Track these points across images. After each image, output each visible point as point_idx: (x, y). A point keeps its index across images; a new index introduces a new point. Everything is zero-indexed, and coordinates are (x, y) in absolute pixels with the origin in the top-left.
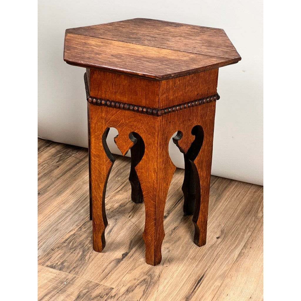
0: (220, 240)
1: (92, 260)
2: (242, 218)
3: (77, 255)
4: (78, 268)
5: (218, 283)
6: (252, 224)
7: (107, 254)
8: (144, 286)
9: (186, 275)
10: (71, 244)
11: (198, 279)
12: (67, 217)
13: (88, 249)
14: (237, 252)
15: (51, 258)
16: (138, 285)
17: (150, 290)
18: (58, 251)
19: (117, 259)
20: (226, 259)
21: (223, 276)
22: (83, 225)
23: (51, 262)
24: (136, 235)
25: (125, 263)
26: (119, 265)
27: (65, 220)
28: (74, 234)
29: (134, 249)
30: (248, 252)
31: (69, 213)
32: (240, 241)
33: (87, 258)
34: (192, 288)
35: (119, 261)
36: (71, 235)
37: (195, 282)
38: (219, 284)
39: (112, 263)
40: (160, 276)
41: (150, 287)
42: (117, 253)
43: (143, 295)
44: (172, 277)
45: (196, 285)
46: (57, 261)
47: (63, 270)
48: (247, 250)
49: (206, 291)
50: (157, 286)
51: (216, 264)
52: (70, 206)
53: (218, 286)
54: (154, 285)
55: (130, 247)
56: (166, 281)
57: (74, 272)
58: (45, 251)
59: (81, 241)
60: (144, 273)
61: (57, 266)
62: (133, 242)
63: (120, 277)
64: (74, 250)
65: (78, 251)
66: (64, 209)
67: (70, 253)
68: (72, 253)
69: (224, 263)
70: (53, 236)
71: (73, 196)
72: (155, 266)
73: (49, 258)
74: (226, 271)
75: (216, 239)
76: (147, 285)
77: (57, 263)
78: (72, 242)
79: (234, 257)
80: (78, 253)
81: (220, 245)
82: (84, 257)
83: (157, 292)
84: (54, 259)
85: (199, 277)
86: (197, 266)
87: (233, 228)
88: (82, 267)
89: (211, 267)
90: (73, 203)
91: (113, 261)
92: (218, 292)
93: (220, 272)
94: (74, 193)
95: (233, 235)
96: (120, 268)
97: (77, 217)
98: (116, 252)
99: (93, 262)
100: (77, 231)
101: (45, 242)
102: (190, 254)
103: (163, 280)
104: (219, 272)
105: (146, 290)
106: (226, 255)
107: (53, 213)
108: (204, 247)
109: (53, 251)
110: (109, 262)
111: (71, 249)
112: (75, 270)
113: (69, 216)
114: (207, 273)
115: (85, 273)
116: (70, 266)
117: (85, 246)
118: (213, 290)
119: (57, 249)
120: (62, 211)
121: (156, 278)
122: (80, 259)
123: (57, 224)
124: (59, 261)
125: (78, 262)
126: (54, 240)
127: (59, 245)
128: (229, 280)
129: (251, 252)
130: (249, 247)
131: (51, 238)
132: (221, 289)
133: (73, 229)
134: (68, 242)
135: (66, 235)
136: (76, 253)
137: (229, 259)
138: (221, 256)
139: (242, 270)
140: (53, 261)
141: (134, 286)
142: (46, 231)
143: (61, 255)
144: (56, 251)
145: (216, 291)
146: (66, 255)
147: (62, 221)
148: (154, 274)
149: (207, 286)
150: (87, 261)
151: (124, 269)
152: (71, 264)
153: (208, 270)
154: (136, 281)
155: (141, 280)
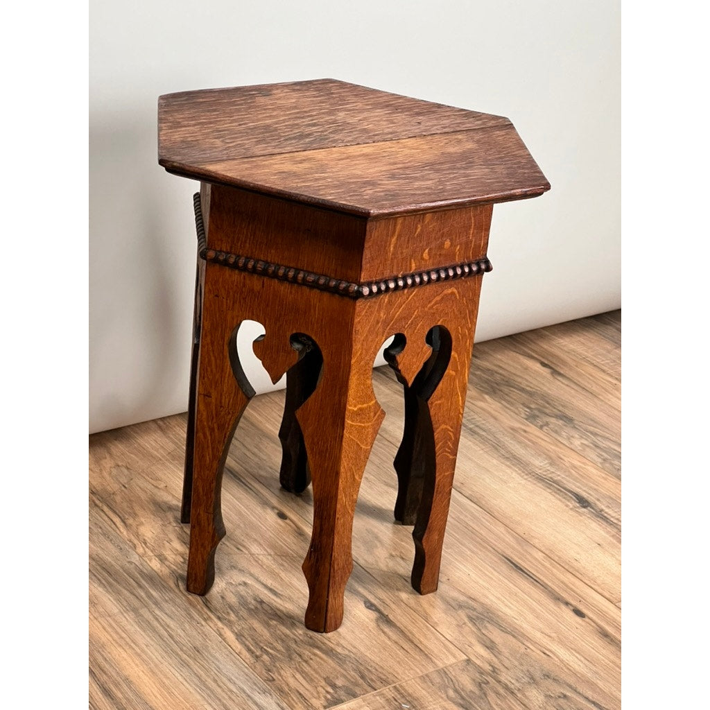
1: (355, 647)
3: (321, 659)
4: (367, 673)
5: (538, 555)
7: (347, 623)
8: (488, 625)
9: (492, 574)
10: (271, 651)
11: (512, 567)
12: (156, 619)
13: (311, 638)
14: (464, 501)
15: (300, 694)
16: (479, 629)
17: (503, 624)
18: (281, 675)
19: (377, 620)
20: (475, 517)
21: (523, 541)
22: (212, 612)
23: (318, 698)
25: (399, 617)
26: (398, 624)
27: (166, 626)
28: (239, 635)
29: (361, 590)
30: (472, 491)
31: (144, 612)
35: (386, 620)
36: (237, 639)
37: (518, 573)
38: (540, 554)
39: (387, 630)
40: (471, 598)
41: (497, 621)
42: (357, 611)
43: (514, 637)
44: (486, 588)
45: (526, 575)
46: (320, 689)
47: (358, 693)
48: (466, 489)
49: (553, 574)
50: (500, 613)
51: (481, 532)
52: (118, 600)
53: (545, 557)
54: (493, 613)
55: (350, 592)
56: (491, 597)
57: (379, 683)
58: (265, 692)
59: (271, 635)
60: (450, 610)
61: (336, 695)
63: (437, 639)
64: (299, 655)
65: (308, 653)
67: (304, 664)
68: (306, 661)
69: (482, 523)
72: (439, 591)
73: (299, 696)
74: (507, 531)
76: (488, 621)
77: (328, 692)
78: (266, 648)
79: (477, 510)
80: (315, 655)
82: (334, 652)
83: (516, 619)
84: (307, 690)
85: (505, 563)
86: (472, 552)
88: (370, 668)
89: (487, 541)
90: (104, 592)
91: (379, 626)
92: (563, 565)
93: (509, 539)
96: (410, 628)
97: (165, 605)
98: (353, 612)
99: (362, 650)
100: (228, 627)
101: (230, 680)
103: (486, 600)
104: (507, 540)
105: (503, 629)
106: (464, 512)
107: (120, 631)
109: (278, 682)
110: (380, 632)
111: (291, 659)
112: (372, 680)
113: (153, 615)
114: (500, 551)
115: (391, 671)
116: (354, 681)
117: (295, 637)
118: (554, 567)
119: (274, 674)
120: (125, 617)
121: (473, 604)
122: (337, 660)
123: (173, 642)
124: (321, 686)
125: (344, 665)
126: (234, 666)
127: (257, 666)
128: (536, 541)
129: (475, 489)
130: (458, 484)
131: (221, 667)
132: (555, 558)
133: (215, 629)
134: (260, 652)
135: (230, 646)
136: (313, 657)
137: (476, 514)
138: (462, 518)
139: (519, 518)
140: (316, 694)
141: (480, 635)
142: (186, 665)
143: (299, 676)
144: (280, 678)
145: (559, 566)
146: (306, 671)
147: (167, 631)
148: (460, 601)
149: (537, 566)
150: (353, 656)
151: (416, 624)
152: (345, 676)
153: (493, 547)
154: (466, 628)
155: (467, 622)
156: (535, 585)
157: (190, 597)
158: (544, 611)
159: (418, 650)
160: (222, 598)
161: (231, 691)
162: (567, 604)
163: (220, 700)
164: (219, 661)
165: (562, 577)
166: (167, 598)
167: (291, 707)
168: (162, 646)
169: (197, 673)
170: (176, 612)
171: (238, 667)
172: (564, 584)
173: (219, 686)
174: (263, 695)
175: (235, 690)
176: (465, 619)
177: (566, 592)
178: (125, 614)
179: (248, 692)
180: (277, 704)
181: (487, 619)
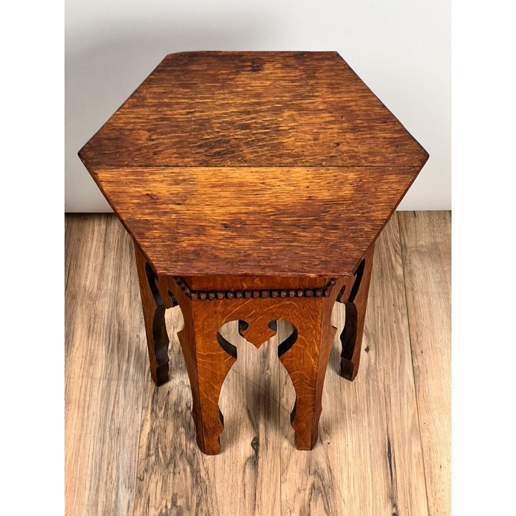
0: (372, 352)
1: (214, 476)
3: (186, 475)
4: (203, 503)
5: (416, 449)
6: (398, 298)
7: (227, 453)
8: (320, 499)
9: (365, 452)
10: (161, 454)
11: (386, 452)
12: (116, 393)
13: (194, 455)
14: (409, 371)
15: (149, 500)
16: (310, 500)
17: (331, 503)
18: (150, 478)
19: (249, 458)
20: (401, 391)
21: (417, 430)
22: (153, 402)
23: (156, 509)
24: (247, 393)
25: (265, 463)
26: (260, 470)
27: (116, 402)
28: (153, 431)
29: (261, 426)
30: (423, 363)
31: (114, 383)
32: (401, 344)
33: (203, 473)
34: (387, 474)
35: (254, 461)
36: (149, 434)
37: (384, 460)
38: (419, 449)
39: (248, 471)
40: (330, 468)
41: (329, 498)
42: (243, 445)
44: (349, 464)
45: (388, 465)
46: (164, 502)
48: (419, 358)
49: (410, 473)
50: (337, 492)
51: (393, 408)
52: (107, 366)
53: (419, 453)
54: (333, 490)
55: (253, 424)
56: (345, 476)
58: (130, 487)
59: (172, 440)
60: (305, 472)
61: (169, 512)
62: (251, 411)
63: (274, 494)
64: (175, 466)
65: (181, 467)
66: (99, 376)
67: (172, 474)
68: (174, 474)
69: (402, 400)
70: (122, 449)
71: (96, 340)
72: (313, 450)
73: (146, 501)
74: (414, 416)
75: (366, 353)
76: (322, 495)
77: (166, 507)
78: (160, 449)
79: (410, 384)
80: (185, 470)
81: (378, 364)
82: (198, 474)
83: (344, 503)
84: (156, 498)
85: (385, 446)
86: (369, 424)
87: (377, 318)
88: (209, 499)
89: (390, 417)
90: (104, 356)
91: (246, 464)
92: (426, 466)
93: (408, 424)
94: (93, 331)
95: (384, 334)
96: (264, 476)
97: (130, 384)
98: (239, 444)
99: (218, 481)
100: (153, 421)
101: (118, 467)
102: (346, 402)
103: (339, 475)
104: (406, 424)
105: (327, 507)
106: (397, 382)
107: (88, 394)
108: (359, 378)
109: (144, 483)
110: (242, 471)
111: (167, 466)
112: (202, 510)
113: (117, 390)
114: (390, 433)
115: (220, 508)
116: (190, 505)
117: (185, 449)
118: (417, 466)
119: (147, 475)
120: (100, 383)
121: (326, 475)
122: (194, 482)
123: (110, 418)
124: (167, 500)
125: (195, 489)
126: (129, 456)
127: (143, 464)
128: (427, 434)
129: (427, 362)
130: (419, 351)
131: (121, 453)
132: (426, 458)
133: (143, 418)
134: (153, 452)
135: (140, 438)
136: (182, 472)
137: (405, 389)
138: (391, 387)
139: (434, 406)
140: (158, 505)
141: (306, 505)
142: (103, 441)
143: (160, 484)
144: (148, 480)
145: (422, 467)
146: (168, 482)
147: (114, 407)
148: (320, 467)
149: (404, 460)
150: (207, 483)
151: (272, 474)
152: (187, 498)
153: (389, 426)
154: (302, 494)
155: (308, 489)
156: (387, 477)
157: (150, 383)
158: (371, 504)
159: (253, 498)
160: (169, 393)
161: (111, 477)
162: (395, 506)
163: (99, 481)
164: (123, 448)
165: (414, 479)
166: (135, 378)
167: (135, 508)
168: (102, 418)
169: (104, 451)
170: (132, 393)
171: (131, 459)
172: (410, 485)
173: (108, 469)
174: (127, 490)
175: (114, 477)
176: (309, 486)
177: (404, 494)
178: (102, 381)
179: (120, 482)
180: (129, 501)
181: (323, 493)
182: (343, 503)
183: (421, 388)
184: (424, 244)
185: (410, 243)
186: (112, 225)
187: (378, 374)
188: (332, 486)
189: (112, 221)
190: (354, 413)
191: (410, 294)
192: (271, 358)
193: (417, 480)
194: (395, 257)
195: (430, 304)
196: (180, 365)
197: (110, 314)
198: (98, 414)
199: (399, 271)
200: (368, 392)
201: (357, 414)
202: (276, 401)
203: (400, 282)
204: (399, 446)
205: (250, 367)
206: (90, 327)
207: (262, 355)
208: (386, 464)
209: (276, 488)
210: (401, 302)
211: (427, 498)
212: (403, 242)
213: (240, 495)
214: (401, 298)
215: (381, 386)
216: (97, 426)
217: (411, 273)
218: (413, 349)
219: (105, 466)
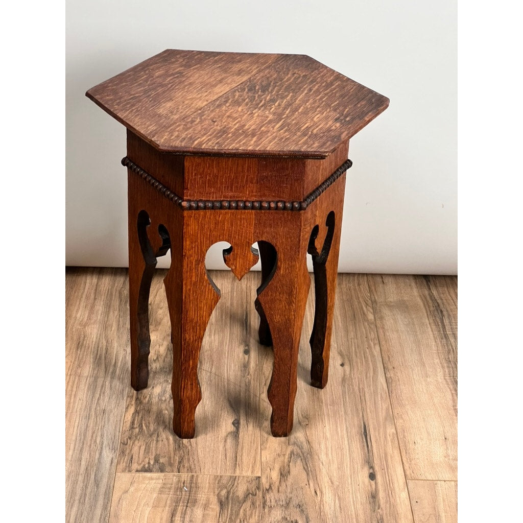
0: (347, 367)
1: (196, 443)
2: (351, 328)
3: (168, 442)
4: (185, 461)
5: (391, 430)
6: (370, 334)
8: (299, 461)
9: (342, 431)
10: (144, 427)
11: (362, 431)
12: (102, 386)
14: (381, 379)
15: (132, 458)
16: (289, 462)
17: (310, 464)
18: (133, 443)
19: (230, 433)
20: (375, 392)
21: (391, 418)
23: (139, 464)
25: (246, 436)
26: (240, 440)
27: (102, 392)
28: (137, 412)
29: (242, 412)
30: (395, 375)
31: (100, 380)
32: (374, 362)
34: (364, 446)
35: (236, 435)
36: (133, 414)
37: (361, 437)
38: (393, 430)
39: (229, 441)
40: (308, 441)
41: (308, 461)
42: (224, 424)
43: (308, 474)
44: (326, 439)
45: (365, 440)
46: (147, 460)
47: (167, 470)
48: (392, 372)
49: (385, 446)
50: (316, 457)
51: (368, 403)
52: (94, 369)
53: (393, 433)
54: (311, 455)
55: (234, 410)
56: (323, 446)
57: (186, 470)
58: (113, 449)
59: (156, 419)
60: (285, 443)
61: (151, 467)
63: (255, 458)
64: (158, 436)
65: (164, 436)
66: (86, 374)
67: (155, 442)
68: (157, 441)
69: (376, 398)
70: (106, 423)
71: (84, 351)
73: (130, 459)
74: (387, 409)
75: (342, 367)
76: (301, 460)
77: (149, 463)
78: (143, 424)
79: (383, 388)
80: (168, 439)
81: (352, 375)
82: (181, 442)
83: (323, 464)
84: (139, 457)
85: (361, 427)
86: (346, 413)
87: (351, 345)
88: (191, 459)
89: (365, 410)
90: (92, 362)
91: (227, 436)
92: (400, 442)
93: (382, 415)
94: (82, 346)
95: (358, 355)
96: (245, 445)
97: (116, 381)
98: (221, 423)
99: (199, 446)
100: (137, 405)
101: (102, 435)
102: (323, 398)
103: (317, 446)
104: (380, 414)
105: (306, 467)
106: (371, 387)
109: (127, 446)
110: (223, 441)
111: (151, 436)
112: (184, 466)
113: (103, 384)
114: (366, 419)
115: (202, 465)
116: (172, 462)
117: (168, 425)
118: (392, 442)
119: (130, 441)
120: (87, 380)
121: (305, 445)
122: (177, 447)
123: (96, 402)
124: (149, 458)
125: (177, 452)
126: (114, 428)
127: (126, 433)
128: (401, 421)
129: (399, 374)
130: (390, 367)
131: (106, 426)
132: (401, 436)
133: (128, 404)
134: (137, 426)
135: (125, 416)
136: (165, 440)
137: (379, 391)
138: (366, 390)
139: (407, 403)
140: (140, 461)
141: (286, 465)
142: (88, 417)
143: (143, 448)
144: (131, 445)
145: (396, 442)
146: (151, 446)
147: (100, 395)
148: (298, 440)
149: (380, 437)
150: (190, 448)
151: (252, 444)
152: (170, 458)
153: (364, 415)
154: (282, 458)
155: (287, 455)
158: (349, 466)
159: (234, 459)
161: (95, 441)
162: (372, 467)
163: (83, 444)
164: (108, 423)
165: (390, 450)
166: (121, 377)
167: (118, 463)
168: (88, 403)
169: (89, 424)
170: (117, 387)
171: (115, 430)
172: (386, 454)
173: (92, 436)
174: (110, 450)
175: (98, 442)
176: (288, 452)
177: (381, 460)
178: (89, 378)
179: (104, 446)
180: (112, 459)
181: (302, 457)
182: (321, 465)
183: (394, 391)
184: (392, 300)
185: (380, 300)
186: (103, 280)
187: (353, 381)
188: (311, 452)
189: (103, 277)
190: (330, 405)
191: (381, 331)
192: (251, 368)
193: (393, 451)
194: (366, 307)
195: (399, 338)
196: (165, 370)
197: (99, 335)
198: (85, 399)
199: (371, 317)
200: (344, 393)
201: (333, 406)
202: (256, 396)
203: (372, 324)
204: (374, 429)
205: (232, 373)
206: (79, 343)
207: (242, 365)
208: (363, 439)
209: (256, 453)
210: (372, 335)
211: (403, 464)
212: (373, 299)
213: (221, 456)
214: (372, 333)
215: (356, 389)
216: (83, 408)
217: (382, 318)
218: (386, 365)
219: (89, 433)
